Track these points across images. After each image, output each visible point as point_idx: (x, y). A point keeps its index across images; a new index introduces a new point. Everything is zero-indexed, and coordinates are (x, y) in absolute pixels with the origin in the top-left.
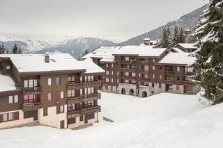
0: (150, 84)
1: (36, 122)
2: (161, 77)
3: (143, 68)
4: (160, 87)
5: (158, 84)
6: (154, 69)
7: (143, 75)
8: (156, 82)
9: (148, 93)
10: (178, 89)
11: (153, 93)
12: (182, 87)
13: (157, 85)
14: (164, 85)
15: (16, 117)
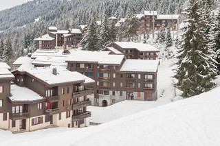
0: (111, 92)
1: (53, 126)
2: (121, 84)
3: (101, 75)
4: (121, 95)
5: (119, 92)
6: (114, 76)
7: (101, 84)
8: (117, 90)
9: (109, 102)
10: (139, 96)
11: (113, 102)
12: (142, 94)
13: (117, 93)
14: (125, 92)
15: (40, 121)
